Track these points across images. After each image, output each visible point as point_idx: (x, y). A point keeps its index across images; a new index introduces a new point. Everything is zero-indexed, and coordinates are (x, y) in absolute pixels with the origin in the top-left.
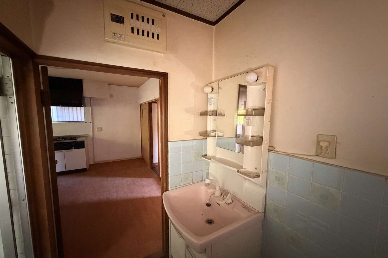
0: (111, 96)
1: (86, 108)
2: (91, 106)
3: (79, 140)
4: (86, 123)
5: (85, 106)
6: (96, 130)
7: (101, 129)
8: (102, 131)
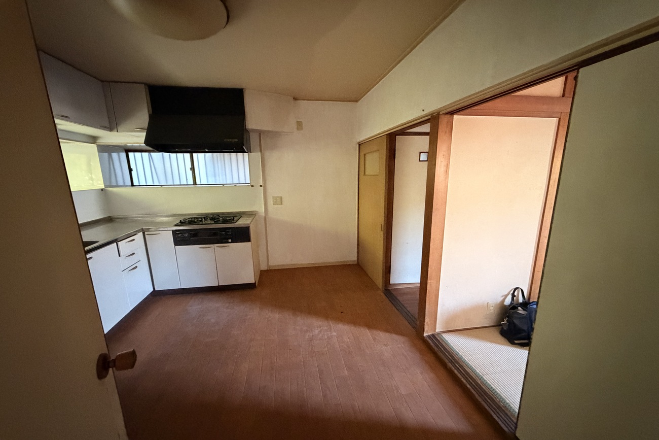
0: (299, 125)
1: (252, 154)
2: (261, 151)
3: (241, 222)
4: (253, 186)
5: (249, 151)
6: (270, 202)
7: (279, 201)
8: (282, 204)
